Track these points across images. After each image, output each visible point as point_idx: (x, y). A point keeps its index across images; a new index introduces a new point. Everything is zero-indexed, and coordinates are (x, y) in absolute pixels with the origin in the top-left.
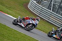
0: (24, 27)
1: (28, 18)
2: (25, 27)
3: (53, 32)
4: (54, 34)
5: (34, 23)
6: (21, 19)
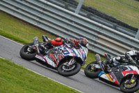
0: (54, 65)
1: (60, 41)
2: (58, 66)
3: (97, 66)
4: (103, 72)
5: (79, 56)
6: (43, 46)
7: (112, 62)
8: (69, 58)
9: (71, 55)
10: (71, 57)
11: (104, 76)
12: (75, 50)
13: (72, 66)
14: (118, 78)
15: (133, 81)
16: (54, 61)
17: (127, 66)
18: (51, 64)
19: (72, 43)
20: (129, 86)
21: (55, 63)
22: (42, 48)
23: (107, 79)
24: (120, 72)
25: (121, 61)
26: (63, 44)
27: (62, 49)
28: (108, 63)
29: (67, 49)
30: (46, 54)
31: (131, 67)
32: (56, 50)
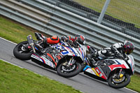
0: (53, 66)
2: (57, 66)
4: (88, 66)
5: (78, 55)
6: (38, 45)
7: (98, 55)
8: (68, 58)
9: (70, 54)
10: (71, 57)
11: (89, 70)
12: (74, 49)
13: (72, 66)
14: (106, 73)
15: (121, 75)
16: (53, 61)
17: (114, 60)
18: (49, 64)
19: (70, 42)
20: (117, 81)
21: (54, 63)
22: (38, 47)
23: (94, 73)
24: (107, 66)
25: (107, 55)
26: (60, 42)
27: (60, 47)
28: (93, 56)
29: (65, 48)
30: (43, 54)
31: (118, 60)
32: (53, 49)
